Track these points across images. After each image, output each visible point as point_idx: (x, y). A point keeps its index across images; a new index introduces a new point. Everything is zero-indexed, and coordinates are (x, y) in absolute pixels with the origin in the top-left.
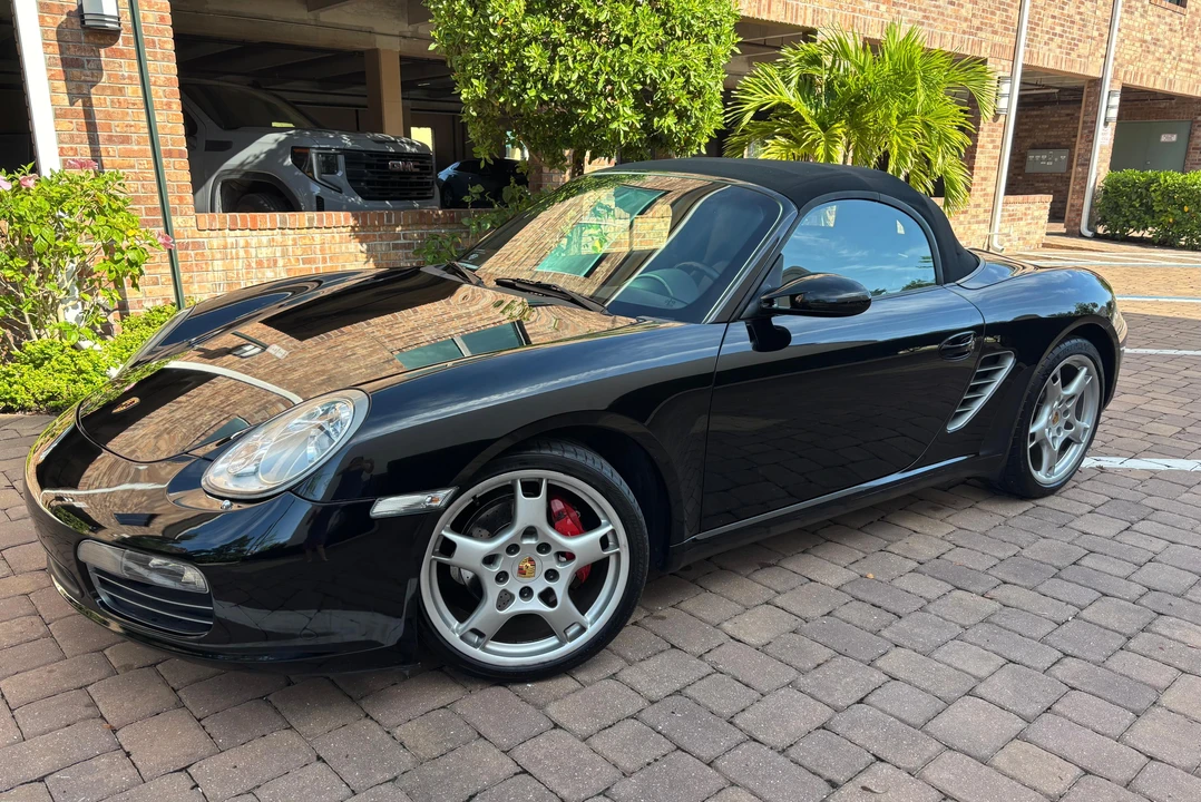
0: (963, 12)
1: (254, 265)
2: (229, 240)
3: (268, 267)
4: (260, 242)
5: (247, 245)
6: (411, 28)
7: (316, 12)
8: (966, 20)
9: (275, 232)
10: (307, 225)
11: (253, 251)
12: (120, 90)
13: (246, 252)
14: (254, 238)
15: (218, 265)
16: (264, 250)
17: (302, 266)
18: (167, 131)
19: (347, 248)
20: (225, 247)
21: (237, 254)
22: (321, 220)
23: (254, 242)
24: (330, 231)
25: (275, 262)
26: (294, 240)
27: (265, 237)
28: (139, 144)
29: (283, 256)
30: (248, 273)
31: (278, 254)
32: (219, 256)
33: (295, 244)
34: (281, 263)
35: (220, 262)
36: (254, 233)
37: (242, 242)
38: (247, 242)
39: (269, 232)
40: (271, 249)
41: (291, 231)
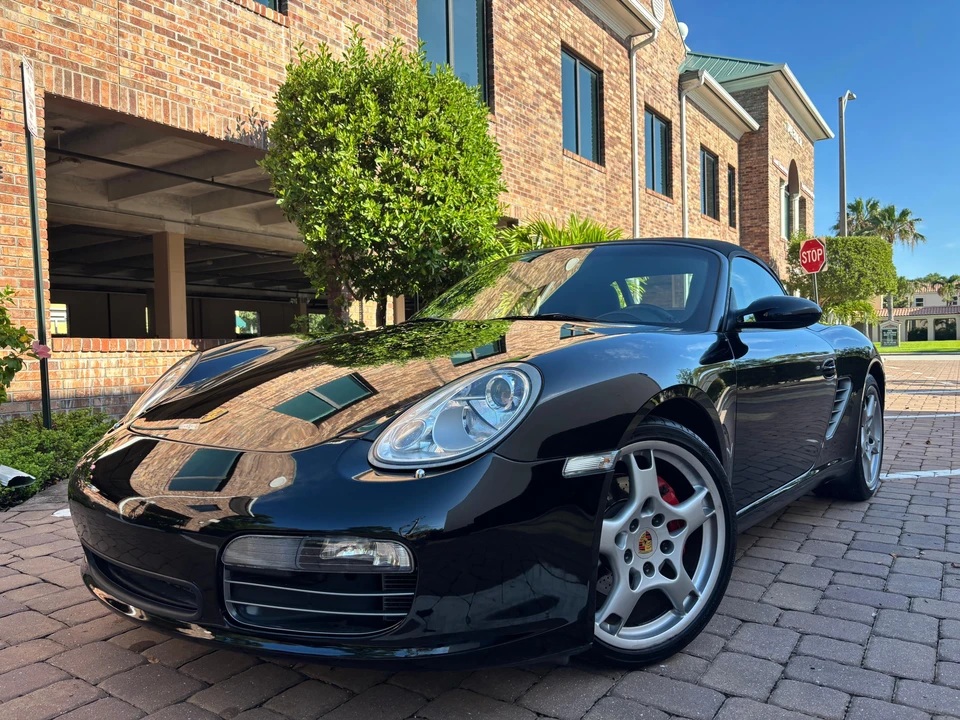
0: (602, 215)
1: (102, 383)
2: (81, 361)
3: (114, 385)
4: (109, 363)
5: (97, 366)
6: (194, 218)
7: (115, 202)
8: (604, 220)
9: (124, 354)
10: (152, 349)
11: (102, 372)
13: (96, 372)
14: (104, 359)
15: (69, 384)
16: (113, 371)
20: (77, 367)
21: (87, 373)
22: (165, 345)
23: (104, 363)
24: (172, 354)
25: (121, 381)
26: (140, 361)
27: (113, 359)
29: (129, 376)
30: (97, 391)
31: (125, 374)
32: (70, 375)
33: (141, 366)
34: (127, 382)
35: (71, 381)
36: (105, 355)
37: (92, 363)
38: (97, 363)
39: (118, 354)
40: (118, 370)
41: (139, 354)
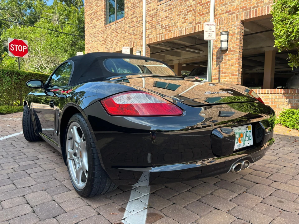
12: (226, 62)
18: (234, 70)
19: (281, 100)
26: (263, 97)
28: (228, 73)
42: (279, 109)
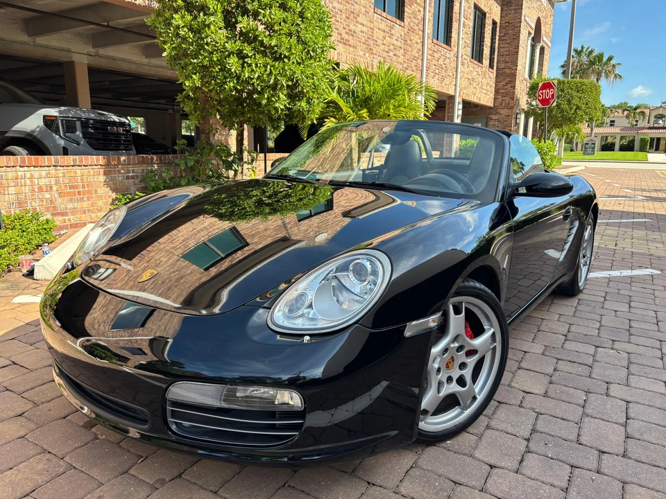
1: (36, 190)
2: (20, 174)
3: (46, 191)
4: (40, 175)
5: (32, 177)
9: (51, 168)
10: (72, 164)
11: (36, 181)
13: (31, 181)
14: (36, 172)
15: (12, 190)
16: (43, 180)
17: (69, 190)
19: (98, 178)
20: (17, 178)
21: (25, 182)
22: (81, 161)
23: (36, 175)
24: (87, 168)
25: (51, 188)
26: (63, 173)
27: (44, 172)
30: (33, 195)
31: (53, 183)
32: (12, 184)
33: (64, 176)
34: (55, 188)
35: (13, 188)
36: (37, 169)
37: (28, 175)
38: (32, 175)
39: (47, 168)
40: (48, 179)
41: (62, 168)
42: (98, 197)
